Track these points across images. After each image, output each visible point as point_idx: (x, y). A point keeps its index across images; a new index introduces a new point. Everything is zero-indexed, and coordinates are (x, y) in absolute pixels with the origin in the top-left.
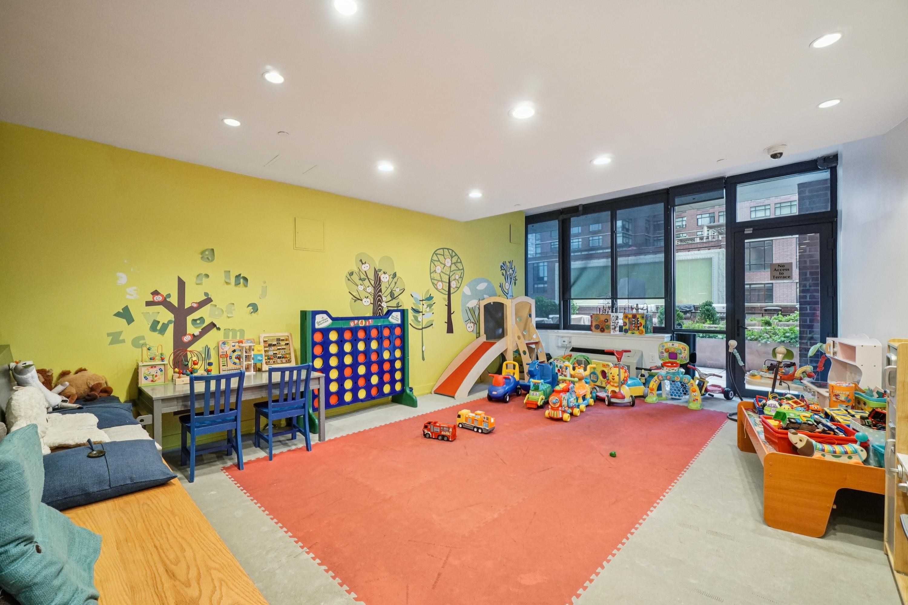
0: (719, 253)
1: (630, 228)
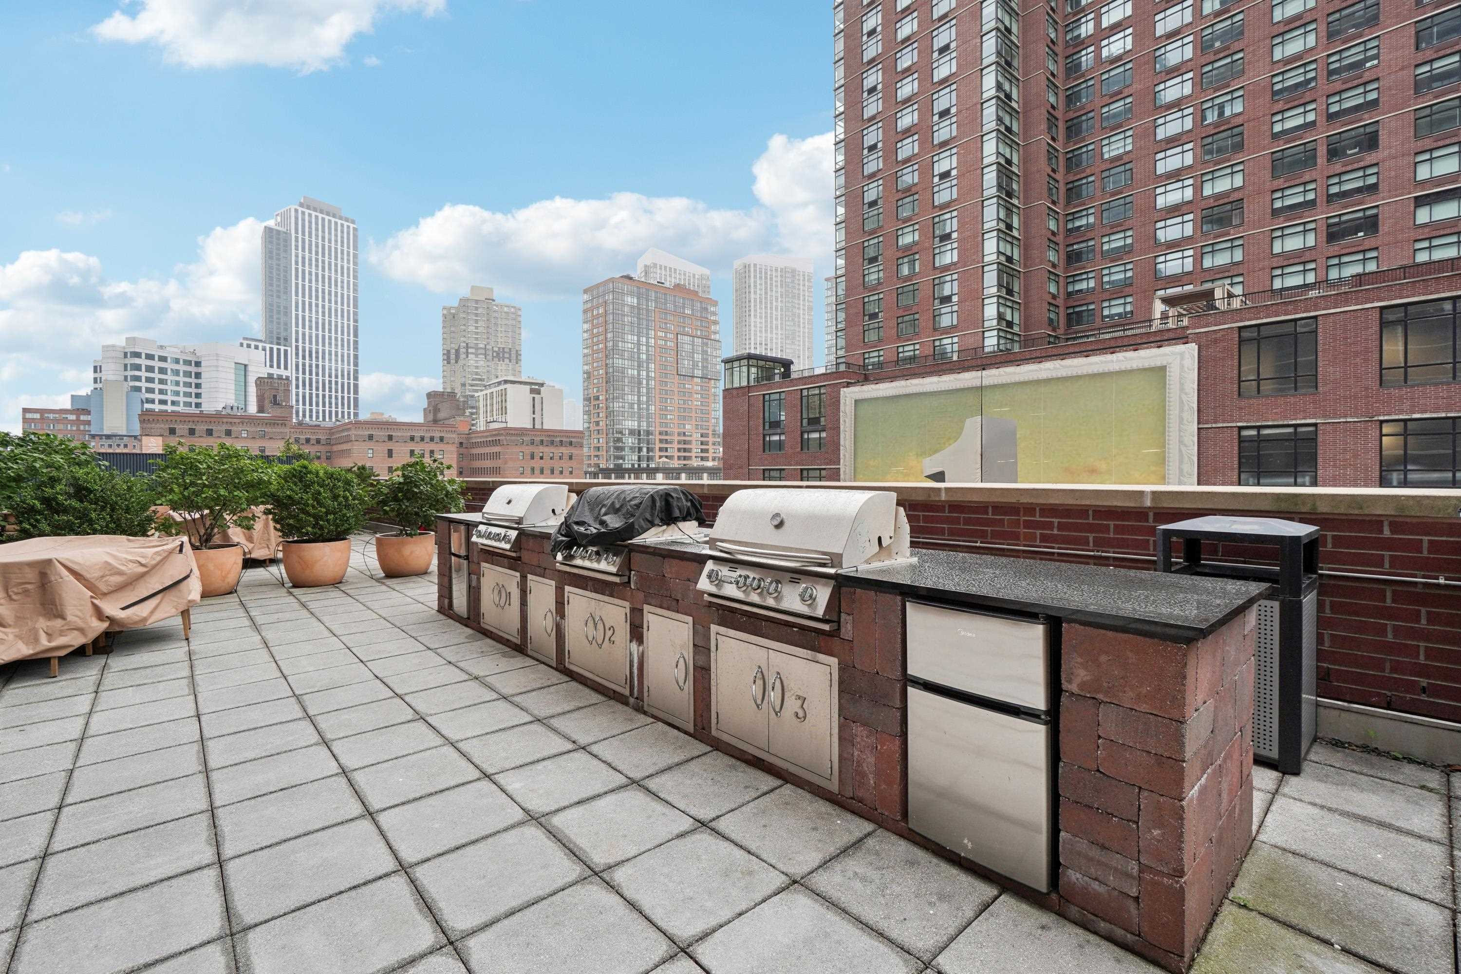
0: (1182, 355)
1: (1016, 321)
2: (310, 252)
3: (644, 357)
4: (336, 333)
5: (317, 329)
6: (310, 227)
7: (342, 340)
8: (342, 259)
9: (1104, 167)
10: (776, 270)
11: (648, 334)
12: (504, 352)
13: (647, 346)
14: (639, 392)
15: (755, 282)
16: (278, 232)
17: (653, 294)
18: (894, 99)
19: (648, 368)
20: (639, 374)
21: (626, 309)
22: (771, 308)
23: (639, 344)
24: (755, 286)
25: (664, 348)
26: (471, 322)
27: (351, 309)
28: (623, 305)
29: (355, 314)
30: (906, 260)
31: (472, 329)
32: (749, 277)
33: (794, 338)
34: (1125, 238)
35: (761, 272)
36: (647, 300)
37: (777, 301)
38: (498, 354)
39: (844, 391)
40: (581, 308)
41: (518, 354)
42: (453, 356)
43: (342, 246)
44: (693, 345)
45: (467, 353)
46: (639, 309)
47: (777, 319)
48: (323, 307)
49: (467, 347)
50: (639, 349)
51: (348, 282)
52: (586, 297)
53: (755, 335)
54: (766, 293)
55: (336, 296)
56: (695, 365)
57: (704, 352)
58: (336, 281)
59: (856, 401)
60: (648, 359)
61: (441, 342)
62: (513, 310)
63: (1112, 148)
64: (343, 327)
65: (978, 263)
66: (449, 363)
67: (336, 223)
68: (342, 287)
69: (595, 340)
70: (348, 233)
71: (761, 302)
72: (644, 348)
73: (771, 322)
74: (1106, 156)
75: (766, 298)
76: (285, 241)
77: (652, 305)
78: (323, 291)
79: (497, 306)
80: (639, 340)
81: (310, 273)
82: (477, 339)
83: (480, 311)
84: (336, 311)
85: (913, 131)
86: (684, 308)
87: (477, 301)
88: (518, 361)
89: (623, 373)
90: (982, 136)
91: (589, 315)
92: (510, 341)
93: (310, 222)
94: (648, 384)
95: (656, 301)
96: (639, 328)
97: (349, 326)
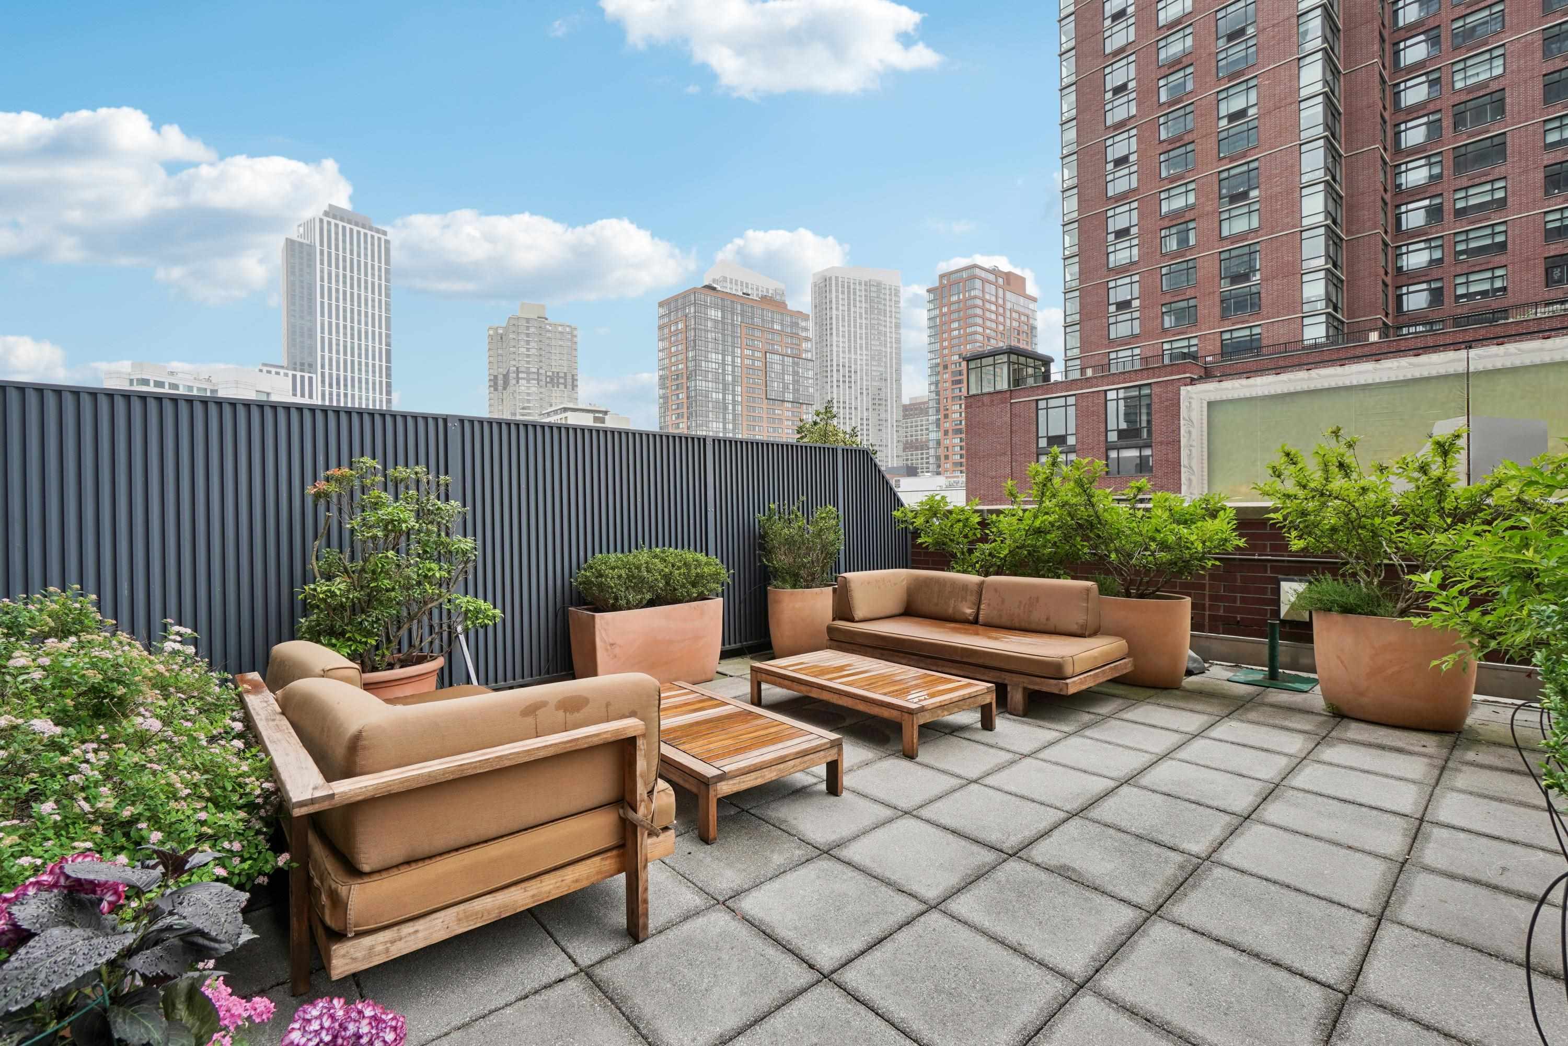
1: (1340, 304)
2: (337, 267)
3: (730, 378)
4: (367, 358)
5: (345, 354)
6: (337, 239)
7: (374, 365)
8: (373, 275)
9: (1457, 99)
10: (860, 284)
11: (733, 352)
12: (558, 377)
13: (734, 366)
14: (724, 418)
15: (837, 297)
16: (301, 244)
17: (739, 307)
18: (1154, 23)
19: (734, 390)
20: (724, 399)
21: (710, 324)
22: (855, 327)
23: (724, 364)
24: (837, 301)
25: (751, 368)
26: (522, 343)
27: (384, 331)
28: (707, 319)
29: (388, 336)
30: (1174, 230)
31: (523, 350)
32: (830, 291)
33: (879, 360)
34: (1493, 190)
35: (843, 287)
36: (733, 314)
37: (861, 318)
38: (552, 379)
39: (1186, 391)
40: (656, 323)
41: (574, 380)
42: (500, 382)
43: (373, 260)
44: (783, 365)
45: (518, 379)
46: (723, 323)
47: (861, 338)
48: (352, 328)
49: (518, 372)
50: (724, 370)
51: (380, 301)
52: (662, 311)
53: (838, 356)
54: (849, 310)
55: (366, 316)
56: (785, 387)
57: (795, 373)
58: (366, 300)
59: (1210, 404)
60: (734, 380)
61: (487, 366)
62: (568, 329)
63: (1469, 74)
64: (374, 351)
65: (1294, 227)
66: (496, 389)
67: (366, 235)
68: (373, 307)
69: (673, 360)
70: (379, 246)
71: (843, 320)
72: (730, 368)
73: (855, 341)
74: (1459, 85)
75: (849, 315)
76: (309, 254)
77: (738, 319)
78: (352, 311)
79: (550, 325)
80: (723, 360)
81: (337, 291)
82: (528, 362)
83: (532, 330)
84: (366, 332)
85: (1185, 62)
86: (773, 322)
87: (528, 320)
88: (574, 386)
89: (707, 397)
90: (1299, 59)
91: (666, 331)
92: (565, 363)
93: (337, 234)
94: (734, 410)
95: (742, 315)
96: (724, 345)
97: (380, 349)
